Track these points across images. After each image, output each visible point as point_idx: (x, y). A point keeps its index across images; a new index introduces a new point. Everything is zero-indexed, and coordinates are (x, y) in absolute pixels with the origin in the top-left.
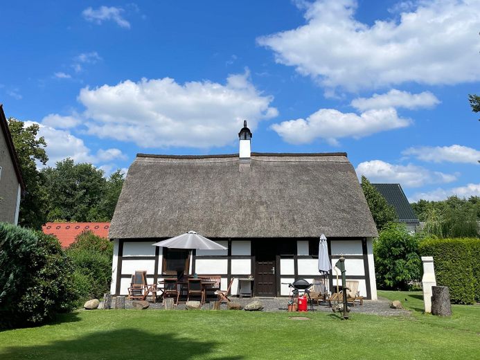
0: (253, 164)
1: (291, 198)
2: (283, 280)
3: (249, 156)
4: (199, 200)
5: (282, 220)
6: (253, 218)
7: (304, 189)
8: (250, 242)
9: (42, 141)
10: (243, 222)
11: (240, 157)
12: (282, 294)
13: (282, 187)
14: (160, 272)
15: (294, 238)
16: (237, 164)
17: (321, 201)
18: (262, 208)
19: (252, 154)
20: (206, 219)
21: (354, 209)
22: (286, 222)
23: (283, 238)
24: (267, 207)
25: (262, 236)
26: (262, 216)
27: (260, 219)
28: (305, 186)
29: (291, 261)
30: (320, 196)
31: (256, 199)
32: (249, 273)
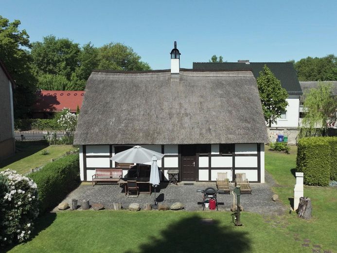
0: (181, 79)
1: (209, 110)
2: (200, 171)
3: (178, 72)
4: (140, 112)
5: (201, 130)
6: (180, 128)
7: (218, 101)
8: (177, 147)
10: (173, 131)
11: (172, 72)
12: (199, 180)
13: (202, 100)
14: (114, 166)
15: (209, 144)
16: (169, 79)
17: (230, 112)
18: (186, 119)
19: (181, 70)
20: (145, 128)
21: (253, 120)
22: (204, 131)
23: (201, 144)
24: (190, 118)
25: (186, 143)
26: (186, 125)
27: (184, 128)
28: (219, 99)
29: (207, 158)
30: (230, 109)
31: (183, 112)
32: (177, 166)
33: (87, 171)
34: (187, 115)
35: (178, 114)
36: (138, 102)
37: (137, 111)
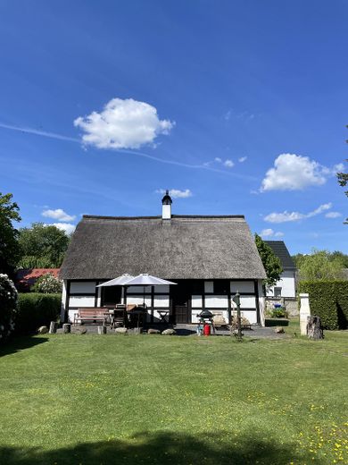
0: (172, 224)
2: (193, 312)
3: (170, 218)
4: (130, 250)
11: (163, 218)
12: (192, 322)
14: (99, 305)
15: (202, 280)
16: (161, 224)
18: (178, 257)
24: (182, 256)
25: (178, 278)
26: (178, 262)
29: (200, 297)
31: (174, 250)
32: (168, 306)
33: (69, 310)
34: (178, 253)
35: (169, 252)
36: (129, 242)
37: (127, 250)
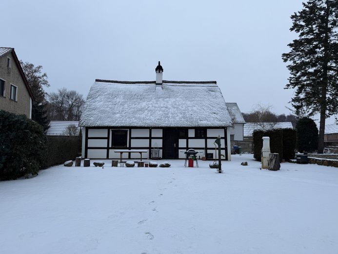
0: (163, 87)
2: (180, 150)
3: (161, 83)
8: (162, 130)
9: (45, 75)
11: (156, 83)
12: (179, 157)
14: (110, 146)
15: (187, 127)
16: (155, 87)
25: (169, 126)
29: (185, 140)
32: (161, 146)
33: (88, 150)
